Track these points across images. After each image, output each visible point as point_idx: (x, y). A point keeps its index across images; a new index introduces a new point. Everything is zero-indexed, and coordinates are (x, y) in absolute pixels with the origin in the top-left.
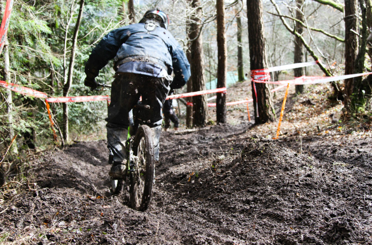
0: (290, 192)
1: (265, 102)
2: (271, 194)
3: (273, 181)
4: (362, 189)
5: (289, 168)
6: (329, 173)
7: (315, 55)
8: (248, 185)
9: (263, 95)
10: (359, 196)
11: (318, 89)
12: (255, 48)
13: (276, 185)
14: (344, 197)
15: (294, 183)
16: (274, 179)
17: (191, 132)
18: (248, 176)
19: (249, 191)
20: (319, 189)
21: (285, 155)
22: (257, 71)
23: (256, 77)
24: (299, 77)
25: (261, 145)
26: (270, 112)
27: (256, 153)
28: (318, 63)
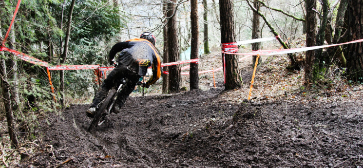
0: (288, 153)
1: (234, 71)
2: (270, 154)
3: (269, 142)
4: (355, 150)
5: (280, 130)
6: (317, 134)
7: (275, 31)
8: (244, 145)
9: (232, 65)
10: (354, 156)
11: (276, 60)
12: (226, 25)
13: (273, 146)
14: (339, 156)
15: (289, 144)
16: (269, 140)
17: (169, 97)
18: (243, 137)
19: (247, 151)
20: (314, 150)
21: (275, 118)
22: (227, 45)
23: (226, 49)
24: (256, 50)
25: (254, 108)
26: (238, 80)
27: (249, 116)
28: (278, 38)
